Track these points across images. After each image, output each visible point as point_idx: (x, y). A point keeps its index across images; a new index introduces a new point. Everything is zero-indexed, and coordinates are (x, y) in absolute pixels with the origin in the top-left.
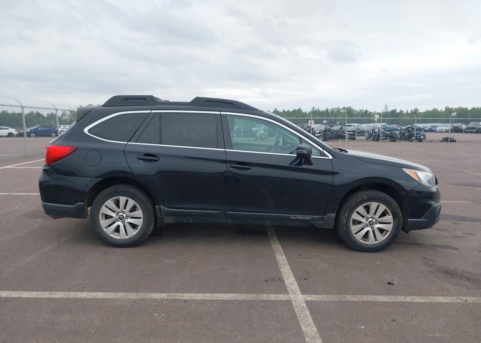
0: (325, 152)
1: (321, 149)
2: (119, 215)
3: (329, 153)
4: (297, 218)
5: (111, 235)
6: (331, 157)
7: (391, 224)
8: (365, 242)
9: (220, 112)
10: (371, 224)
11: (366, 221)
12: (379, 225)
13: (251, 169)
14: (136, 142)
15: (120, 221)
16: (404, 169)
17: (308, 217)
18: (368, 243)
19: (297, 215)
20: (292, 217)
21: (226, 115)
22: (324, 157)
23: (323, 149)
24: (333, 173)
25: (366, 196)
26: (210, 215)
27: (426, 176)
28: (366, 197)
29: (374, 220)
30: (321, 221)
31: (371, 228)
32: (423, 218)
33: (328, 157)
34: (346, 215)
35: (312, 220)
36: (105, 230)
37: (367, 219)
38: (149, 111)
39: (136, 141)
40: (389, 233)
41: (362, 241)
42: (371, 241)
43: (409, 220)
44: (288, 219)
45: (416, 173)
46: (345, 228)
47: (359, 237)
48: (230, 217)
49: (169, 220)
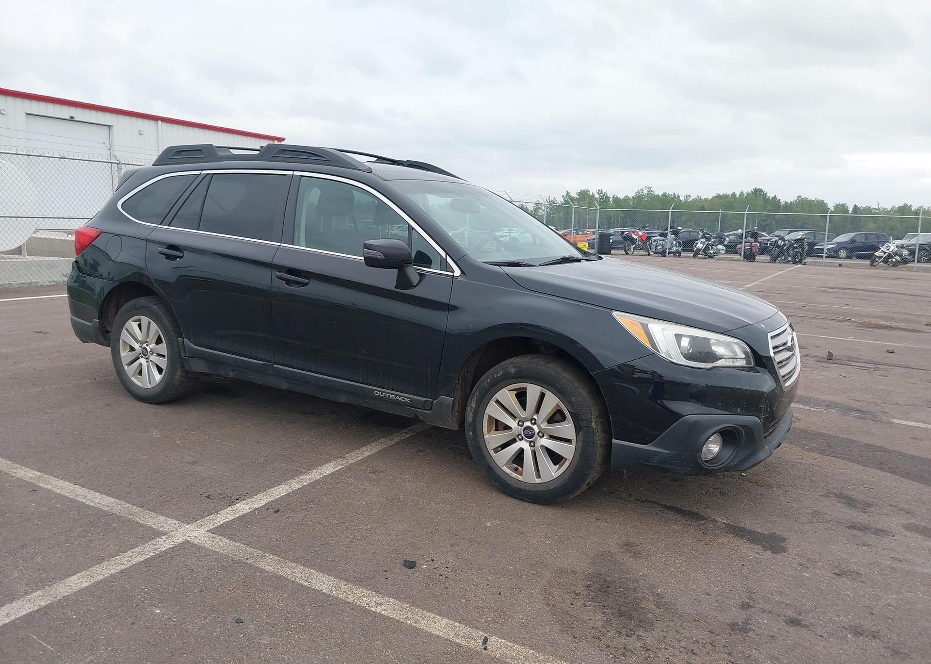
0: (449, 260)
1: (443, 254)
2: (143, 346)
3: (456, 263)
4: (385, 395)
5: (133, 379)
6: (457, 273)
7: (571, 444)
8: (514, 475)
9: (292, 172)
10: (529, 434)
11: (518, 424)
12: (545, 442)
13: (307, 284)
14: (169, 226)
15: (144, 358)
16: (615, 314)
17: (405, 397)
18: (520, 478)
19: (386, 390)
20: (378, 392)
21: (302, 176)
22: (447, 271)
23: (447, 253)
24: (449, 308)
25: (514, 367)
26: (249, 367)
27: (678, 337)
28: (513, 370)
29: (535, 427)
30: (430, 410)
31: (530, 442)
32: (656, 446)
33: (453, 272)
34: (473, 405)
35: (413, 404)
36: (126, 367)
37: (521, 422)
38: (198, 172)
39: (169, 223)
40: (567, 464)
41: (508, 471)
42: (528, 476)
43: (614, 441)
44: (370, 395)
45: (645, 327)
46: (471, 434)
47: (502, 459)
48: (279, 374)
49: (199, 367)
